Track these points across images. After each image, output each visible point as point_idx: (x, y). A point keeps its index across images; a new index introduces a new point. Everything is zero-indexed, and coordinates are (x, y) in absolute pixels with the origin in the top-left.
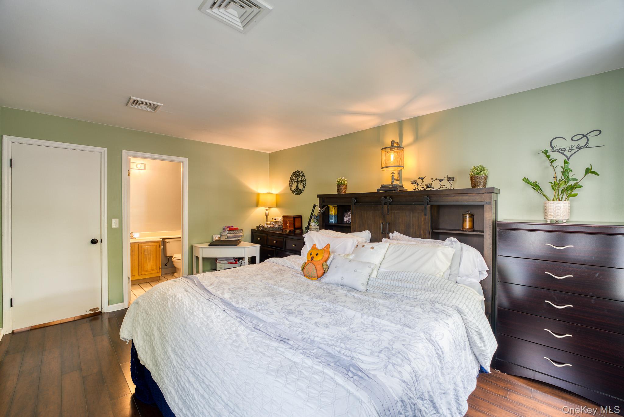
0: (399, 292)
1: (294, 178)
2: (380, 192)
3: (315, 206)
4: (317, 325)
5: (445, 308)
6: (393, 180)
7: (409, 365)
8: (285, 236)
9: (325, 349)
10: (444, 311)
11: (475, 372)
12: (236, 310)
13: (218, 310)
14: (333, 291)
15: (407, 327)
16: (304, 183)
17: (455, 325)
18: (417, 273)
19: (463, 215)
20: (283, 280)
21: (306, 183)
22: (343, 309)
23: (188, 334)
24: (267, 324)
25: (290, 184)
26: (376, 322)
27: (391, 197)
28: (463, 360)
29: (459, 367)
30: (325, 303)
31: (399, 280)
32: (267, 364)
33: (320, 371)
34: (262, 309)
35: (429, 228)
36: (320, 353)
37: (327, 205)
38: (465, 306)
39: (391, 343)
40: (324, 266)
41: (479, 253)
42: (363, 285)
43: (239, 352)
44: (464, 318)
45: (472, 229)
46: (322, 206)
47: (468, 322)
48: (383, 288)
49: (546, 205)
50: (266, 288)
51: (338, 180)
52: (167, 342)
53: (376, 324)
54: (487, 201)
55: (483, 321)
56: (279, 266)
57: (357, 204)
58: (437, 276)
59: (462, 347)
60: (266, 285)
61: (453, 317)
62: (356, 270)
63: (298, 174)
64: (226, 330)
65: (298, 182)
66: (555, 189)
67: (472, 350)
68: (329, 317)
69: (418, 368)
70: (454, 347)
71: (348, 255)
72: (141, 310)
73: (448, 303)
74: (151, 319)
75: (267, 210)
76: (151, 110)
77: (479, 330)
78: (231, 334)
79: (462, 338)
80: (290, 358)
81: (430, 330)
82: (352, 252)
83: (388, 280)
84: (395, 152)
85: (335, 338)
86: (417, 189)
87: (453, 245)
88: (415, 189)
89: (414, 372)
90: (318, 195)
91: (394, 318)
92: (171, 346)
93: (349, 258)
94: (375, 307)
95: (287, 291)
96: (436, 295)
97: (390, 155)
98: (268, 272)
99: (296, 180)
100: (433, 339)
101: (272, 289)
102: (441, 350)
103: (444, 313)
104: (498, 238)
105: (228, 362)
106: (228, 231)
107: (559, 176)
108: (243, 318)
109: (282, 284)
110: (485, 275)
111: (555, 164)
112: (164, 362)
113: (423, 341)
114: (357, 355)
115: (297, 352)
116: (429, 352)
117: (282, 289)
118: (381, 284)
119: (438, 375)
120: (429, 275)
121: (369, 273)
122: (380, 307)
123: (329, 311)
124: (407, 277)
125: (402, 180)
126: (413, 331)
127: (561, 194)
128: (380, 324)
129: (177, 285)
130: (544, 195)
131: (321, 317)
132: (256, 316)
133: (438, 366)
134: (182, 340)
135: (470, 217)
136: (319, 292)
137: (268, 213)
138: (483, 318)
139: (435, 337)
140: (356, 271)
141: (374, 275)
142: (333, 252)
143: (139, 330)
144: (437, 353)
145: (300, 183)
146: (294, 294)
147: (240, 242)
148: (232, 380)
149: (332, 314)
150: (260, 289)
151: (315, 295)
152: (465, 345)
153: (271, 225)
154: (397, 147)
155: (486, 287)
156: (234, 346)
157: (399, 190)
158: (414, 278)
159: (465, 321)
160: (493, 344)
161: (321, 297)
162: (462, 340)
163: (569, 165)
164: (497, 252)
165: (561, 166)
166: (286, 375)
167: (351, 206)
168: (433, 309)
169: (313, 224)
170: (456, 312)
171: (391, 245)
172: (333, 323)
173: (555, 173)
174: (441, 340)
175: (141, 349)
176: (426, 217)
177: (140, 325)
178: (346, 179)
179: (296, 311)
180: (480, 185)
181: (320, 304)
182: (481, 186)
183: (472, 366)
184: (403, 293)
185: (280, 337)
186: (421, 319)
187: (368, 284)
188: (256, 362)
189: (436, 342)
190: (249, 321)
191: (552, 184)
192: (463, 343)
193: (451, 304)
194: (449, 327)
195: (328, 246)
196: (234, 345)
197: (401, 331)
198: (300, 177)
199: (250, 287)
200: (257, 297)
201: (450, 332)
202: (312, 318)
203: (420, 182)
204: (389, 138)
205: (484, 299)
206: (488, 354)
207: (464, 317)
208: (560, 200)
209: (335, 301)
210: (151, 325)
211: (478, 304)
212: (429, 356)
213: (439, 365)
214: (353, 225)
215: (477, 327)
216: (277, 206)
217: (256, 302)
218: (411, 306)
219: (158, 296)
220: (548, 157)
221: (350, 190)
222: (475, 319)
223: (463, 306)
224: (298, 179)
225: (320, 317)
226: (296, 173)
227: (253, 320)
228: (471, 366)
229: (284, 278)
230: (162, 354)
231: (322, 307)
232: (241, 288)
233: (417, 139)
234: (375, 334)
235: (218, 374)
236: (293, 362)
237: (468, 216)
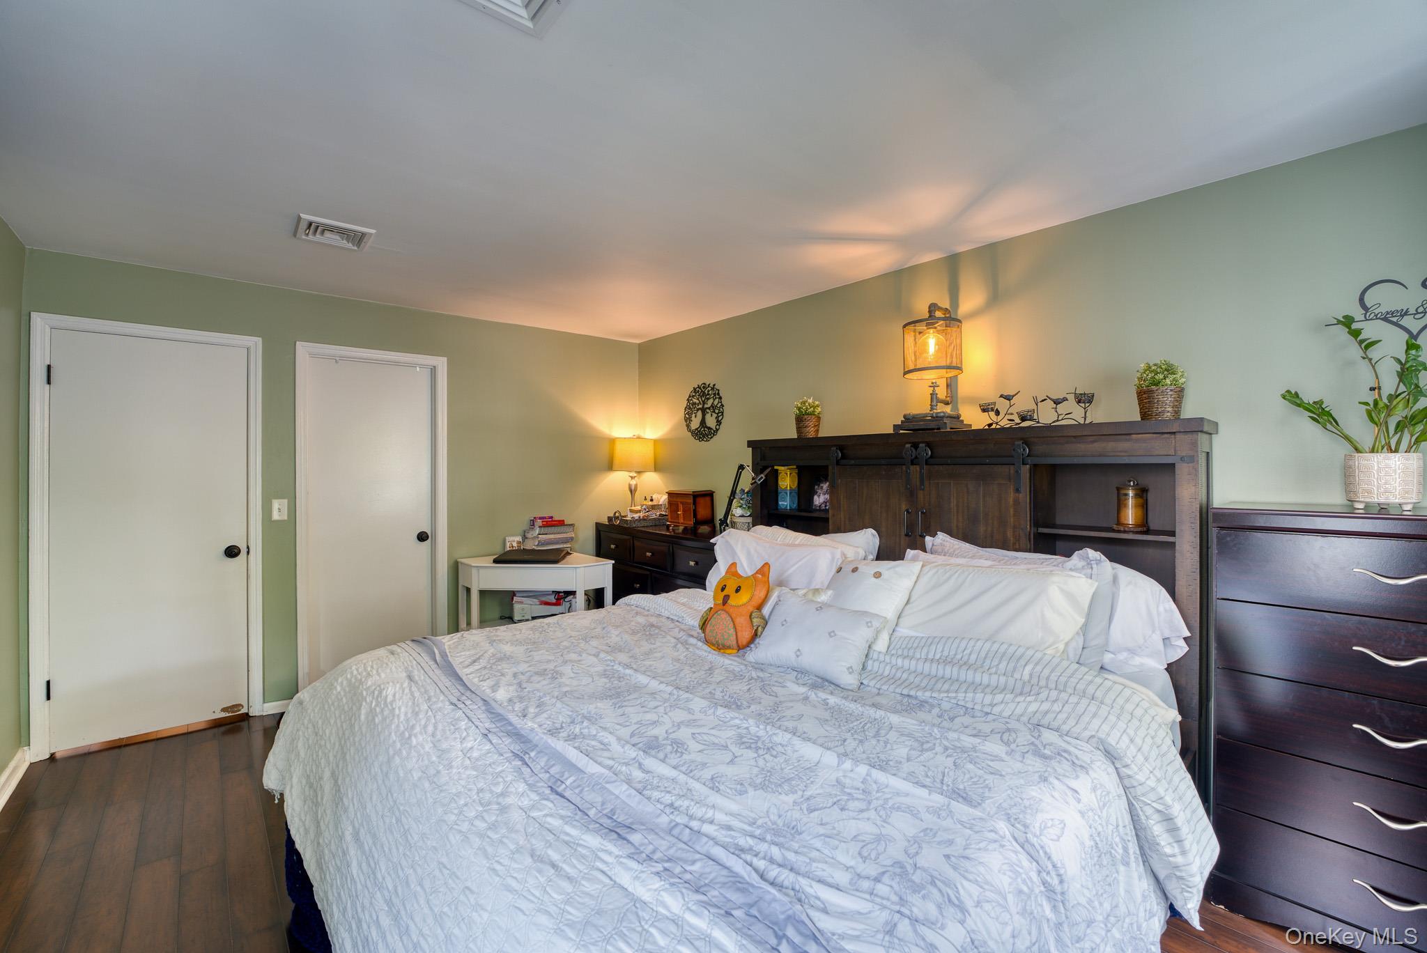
0: (946, 695)
1: (695, 400)
2: (901, 431)
3: (741, 467)
4: (717, 784)
5: (1068, 743)
6: (934, 403)
7: (960, 922)
8: (674, 540)
9: (725, 860)
10: (1065, 751)
11: (1157, 925)
12: (517, 735)
13: (471, 734)
14: (774, 685)
15: (960, 800)
16: (718, 414)
17: (1099, 792)
18: (994, 642)
19: (1118, 489)
20: (651, 652)
21: (723, 413)
22: (790, 739)
23: (389, 794)
24: (586, 779)
25: (687, 416)
26: (875, 783)
27: (928, 445)
28: (1122, 892)
29: (1108, 916)
30: (745, 721)
31: (946, 661)
32: (562, 903)
33: (703, 934)
34: (581, 733)
35: (1028, 523)
36: (710, 873)
37: (773, 466)
38: (1125, 739)
39: (912, 851)
40: (755, 620)
41: (1164, 590)
42: (850, 673)
43: (496, 859)
44: (1122, 774)
45: (1144, 526)
46: (758, 469)
47: (1135, 784)
48: (904, 682)
49: (1350, 462)
50: (604, 674)
51: (799, 405)
52: (346, 811)
53: (875, 786)
54: (1184, 454)
55: (1176, 779)
56: (647, 616)
57: (844, 462)
58: (1049, 652)
59: (1119, 857)
60: (608, 665)
61: (1090, 772)
62: (833, 632)
63: (704, 392)
64: (480, 791)
65: (704, 411)
66: (1376, 419)
67: (1146, 861)
68: (753, 762)
69: (989, 933)
70: (1096, 859)
71: (816, 591)
72: (306, 722)
73: (1077, 730)
74: (320, 746)
75: (632, 478)
76: (350, 245)
77: (1168, 807)
78: (489, 803)
79: (1118, 831)
80: (626, 887)
81: (1024, 812)
82: (828, 586)
83: (918, 660)
84: (938, 332)
85: (758, 827)
86: (997, 423)
87: (1092, 568)
88: (990, 425)
89: (973, 943)
90: (748, 442)
91: (926, 769)
92: (352, 823)
93: (819, 600)
94: (877, 735)
95: (654, 684)
96: (1045, 706)
97: (928, 337)
98: (617, 633)
99: (700, 406)
100: (1034, 840)
101: (620, 678)
102: (1057, 870)
103: (1065, 758)
104: (1214, 550)
105: (469, 884)
106: (540, 527)
107: (1390, 384)
108: (530, 758)
109: (647, 663)
110: (1181, 649)
111: (1374, 353)
112: (336, 863)
113: (1002, 846)
114: (811, 887)
115: (645, 869)
116: (1019, 880)
117: (643, 679)
118: (898, 669)
119: (1046, 947)
120: (1028, 648)
121: (867, 641)
122: (892, 736)
123: (752, 744)
124: (967, 652)
125: (959, 401)
126: (977, 813)
127: (1396, 433)
128: (887, 786)
129: (391, 663)
130: (1347, 438)
131: (732, 762)
132: (560, 754)
133: (1048, 920)
134: (376, 811)
135: (1136, 496)
136: (738, 687)
137: (636, 485)
138: (1176, 771)
139: (1038, 833)
140: (832, 634)
141: (881, 645)
142: (781, 584)
143: (297, 773)
144: (1044, 883)
145: (710, 413)
146: (670, 694)
147: (568, 554)
148: (471, 939)
149: (761, 752)
150: (591, 676)
151: (726, 698)
152: (1126, 849)
153: (641, 515)
154: (944, 319)
155: (1183, 681)
156: (488, 840)
157: (949, 426)
158: (985, 658)
159: (1126, 782)
160: (1206, 845)
161: (739, 704)
162: (1119, 835)
163: (1420, 353)
164: (1214, 589)
165: (1393, 358)
166: (604, 940)
167: (830, 468)
168: (1036, 746)
169: (737, 511)
170: (1099, 756)
171: (926, 569)
172: (759, 781)
173: (1377, 378)
174: (1058, 840)
175: (296, 819)
176: (1021, 495)
177: (298, 759)
178: (817, 403)
179: (669, 742)
180: (1163, 412)
181: (732, 723)
182: (1168, 415)
183: (1148, 909)
184: (955, 698)
185: (612, 818)
186: (1001, 775)
187: (864, 668)
188: (534, 895)
189: (1042, 847)
190: (542, 768)
191: (1368, 407)
192: (1120, 846)
193: (1087, 734)
194: (1079, 801)
195: (766, 569)
196: (488, 837)
197: (943, 814)
198: (708, 399)
199: (567, 670)
200: (578, 698)
201: (1083, 816)
202: (706, 764)
203: (1002, 405)
204: (926, 296)
205: (1179, 718)
206: (1192, 876)
207: (1124, 769)
208: (1393, 448)
209: (772, 716)
210: (320, 763)
211: (1162, 733)
212: (1021, 892)
213: (1049, 917)
214: (834, 515)
215: (1161, 798)
216: (657, 468)
217: (571, 713)
218: (974, 736)
219: (344, 690)
220: (1355, 334)
221: (829, 429)
222: (1156, 777)
223: (1120, 738)
224: (704, 403)
225: (729, 760)
226: (700, 388)
227: (554, 765)
228: (1146, 911)
229: (654, 649)
230: (332, 841)
231: (739, 731)
232: (542, 673)
233: (996, 298)
234: (868, 819)
235: (441, 917)
236: (632, 899)
237: (1131, 493)
